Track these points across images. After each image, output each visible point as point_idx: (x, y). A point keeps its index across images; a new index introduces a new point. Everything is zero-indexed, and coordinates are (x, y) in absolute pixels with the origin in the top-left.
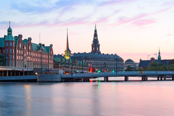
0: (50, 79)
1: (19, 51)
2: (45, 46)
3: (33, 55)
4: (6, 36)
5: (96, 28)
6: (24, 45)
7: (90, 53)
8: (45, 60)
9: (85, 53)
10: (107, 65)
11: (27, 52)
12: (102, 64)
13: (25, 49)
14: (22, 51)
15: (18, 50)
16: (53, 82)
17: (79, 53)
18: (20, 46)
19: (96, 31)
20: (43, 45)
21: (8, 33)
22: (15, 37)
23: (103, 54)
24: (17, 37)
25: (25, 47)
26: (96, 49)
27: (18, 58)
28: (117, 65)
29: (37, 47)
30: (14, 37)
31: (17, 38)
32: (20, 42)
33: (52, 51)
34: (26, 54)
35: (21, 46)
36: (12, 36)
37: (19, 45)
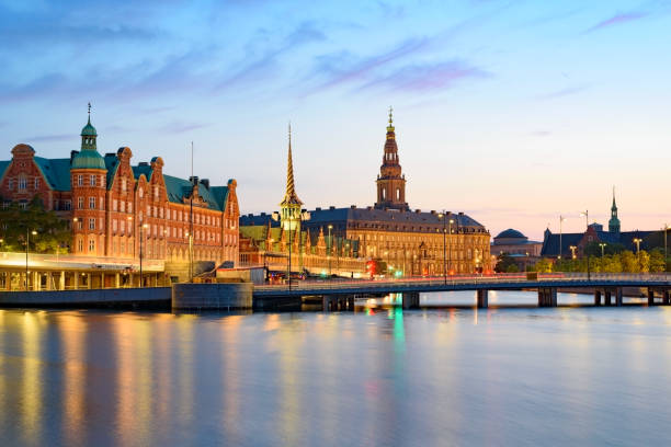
0: (215, 300)
1: (119, 203)
2: (212, 185)
3: (168, 216)
4: (77, 152)
5: (391, 121)
6: (137, 184)
7: (370, 208)
8: (209, 234)
9: (353, 207)
10: (430, 249)
11: (149, 208)
12: (412, 246)
13: (141, 195)
14: (130, 204)
15: (115, 202)
16: (226, 309)
17: (332, 208)
18: (124, 187)
19: (391, 133)
20: (205, 183)
21: (84, 143)
22: (108, 155)
23: (417, 211)
24: (114, 154)
25: (141, 190)
26: (391, 193)
27: (115, 228)
28: (465, 251)
29: (184, 189)
30: (103, 156)
31: (112, 159)
32: (123, 172)
33: (236, 201)
34: (144, 213)
35: (127, 186)
36: (96, 155)
37: (120, 184)
